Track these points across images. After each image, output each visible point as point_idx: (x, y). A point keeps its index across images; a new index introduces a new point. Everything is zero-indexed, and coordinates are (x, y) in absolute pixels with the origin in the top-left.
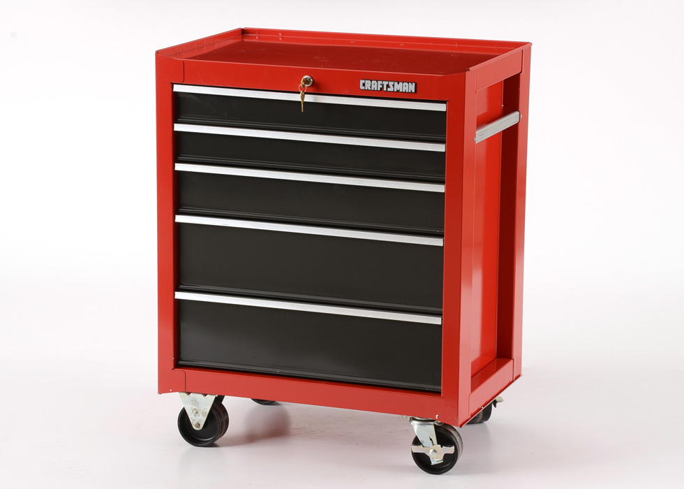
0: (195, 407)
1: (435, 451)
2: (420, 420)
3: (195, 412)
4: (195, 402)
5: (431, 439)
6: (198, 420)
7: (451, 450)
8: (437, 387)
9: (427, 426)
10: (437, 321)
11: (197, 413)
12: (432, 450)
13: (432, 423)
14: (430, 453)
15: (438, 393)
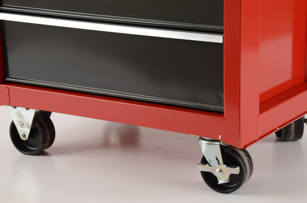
0: (21, 120)
1: (221, 171)
2: (207, 140)
3: (21, 124)
4: (20, 115)
5: (217, 159)
6: (24, 131)
7: (236, 171)
8: (220, 108)
9: (213, 146)
10: (218, 39)
11: (22, 125)
12: (218, 170)
13: (218, 143)
14: (216, 173)
15: (220, 113)
